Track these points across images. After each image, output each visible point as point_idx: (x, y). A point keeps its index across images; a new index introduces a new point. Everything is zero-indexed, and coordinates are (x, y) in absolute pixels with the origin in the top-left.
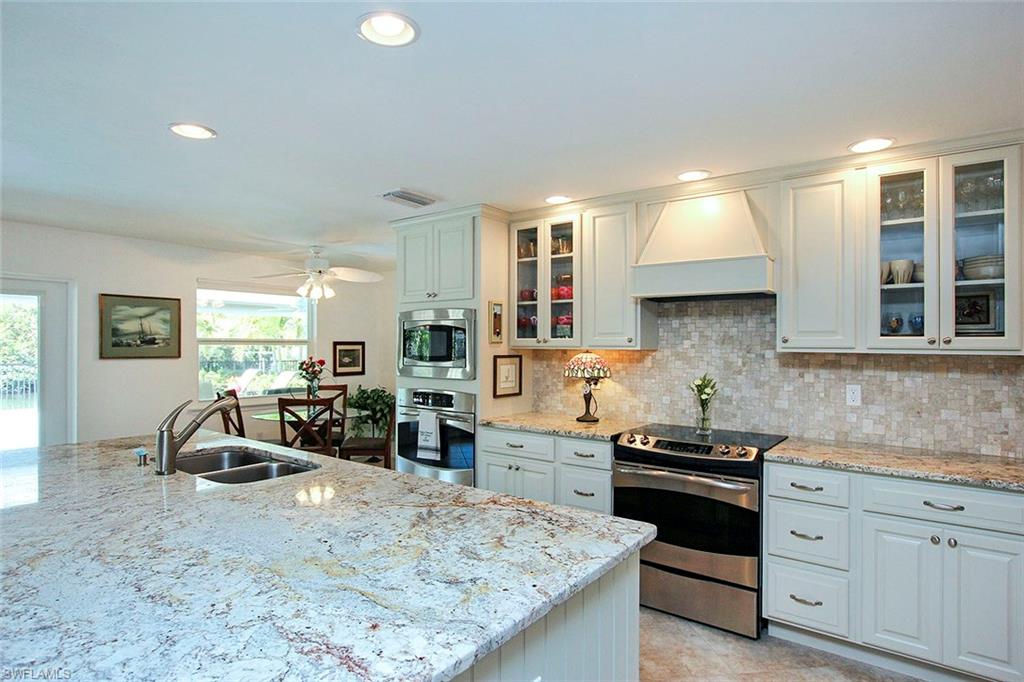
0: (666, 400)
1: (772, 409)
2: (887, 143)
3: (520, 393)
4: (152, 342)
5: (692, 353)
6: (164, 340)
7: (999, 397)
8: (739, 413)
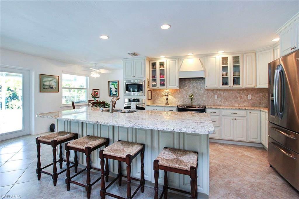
0: (182, 99)
1: (202, 100)
2: (223, 52)
3: (151, 99)
4: (52, 88)
5: (187, 90)
6: (55, 87)
7: (238, 96)
8: (196, 101)
